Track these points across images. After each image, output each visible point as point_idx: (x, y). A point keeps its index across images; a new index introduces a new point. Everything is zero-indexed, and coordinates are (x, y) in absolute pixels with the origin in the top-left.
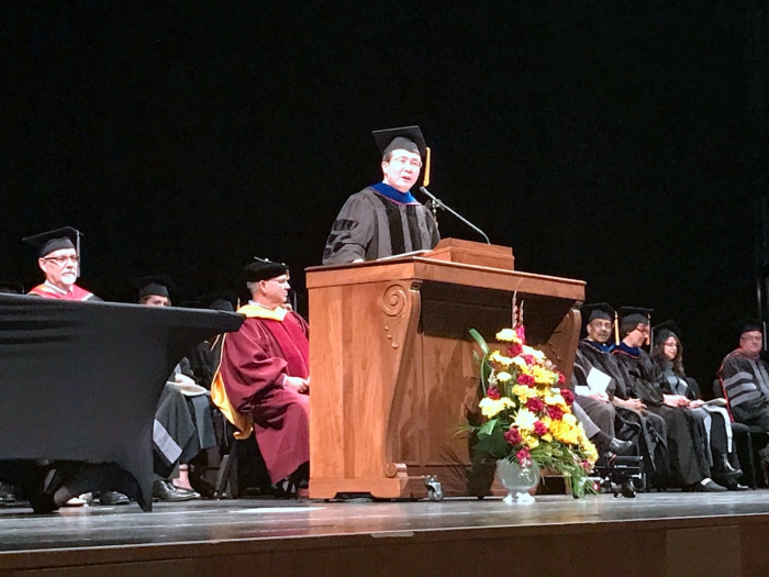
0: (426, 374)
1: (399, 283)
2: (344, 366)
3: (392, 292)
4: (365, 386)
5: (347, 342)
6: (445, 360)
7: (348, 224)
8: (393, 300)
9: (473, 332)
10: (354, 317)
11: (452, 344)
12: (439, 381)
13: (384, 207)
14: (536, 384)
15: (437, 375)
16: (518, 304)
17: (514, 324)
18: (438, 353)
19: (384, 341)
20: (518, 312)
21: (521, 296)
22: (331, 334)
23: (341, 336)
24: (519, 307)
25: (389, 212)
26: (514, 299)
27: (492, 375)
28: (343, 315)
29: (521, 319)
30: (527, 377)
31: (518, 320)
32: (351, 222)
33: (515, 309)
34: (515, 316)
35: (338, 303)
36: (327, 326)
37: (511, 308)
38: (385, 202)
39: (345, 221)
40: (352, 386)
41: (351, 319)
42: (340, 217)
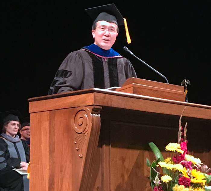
0: (112, 175)
1: (84, 108)
2: (49, 169)
3: (79, 115)
4: (62, 184)
5: (51, 152)
6: (129, 164)
7: (65, 73)
8: (80, 121)
9: (152, 145)
10: (56, 135)
11: (135, 153)
12: (123, 179)
13: (91, 60)
14: (192, 184)
15: (122, 176)
16: (183, 125)
17: (180, 139)
18: (123, 160)
19: (74, 152)
20: (183, 131)
21: (185, 119)
22: (43, 146)
23: (48, 148)
24: (183, 127)
25: (94, 63)
26: (180, 121)
27: (157, 177)
28: (50, 132)
29: (185, 135)
30: (184, 178)
31: (182, 136)
32: (67, 72)
33: (180, 128)
34: (180, 134)
35: (46, 124)
36: (40, 140)
37: (178, 128)
38: (92, 56)
39: (64, 71)
40: (54, 184)
41: (54, 136)
42: (61, 68)
